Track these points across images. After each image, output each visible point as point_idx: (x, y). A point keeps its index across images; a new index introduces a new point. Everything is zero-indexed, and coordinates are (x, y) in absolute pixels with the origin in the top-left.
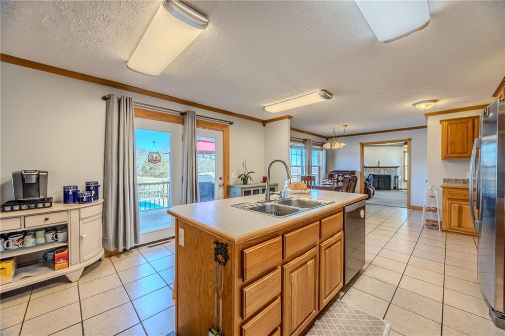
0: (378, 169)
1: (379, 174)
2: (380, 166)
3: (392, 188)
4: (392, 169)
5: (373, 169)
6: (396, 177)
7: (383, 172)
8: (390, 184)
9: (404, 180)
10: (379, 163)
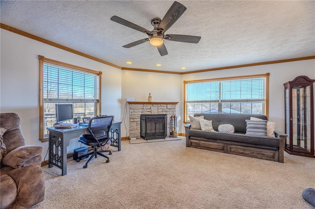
0: (149, 106)
1: (149, 113)
2: (152, 101)
3: (168, 134)
4: (169, 106)
5: (141, 106)
6: (174, 118)
7: (155, 111)
8: (164, 127)
9: (184, 122)
10: (150, 97)
